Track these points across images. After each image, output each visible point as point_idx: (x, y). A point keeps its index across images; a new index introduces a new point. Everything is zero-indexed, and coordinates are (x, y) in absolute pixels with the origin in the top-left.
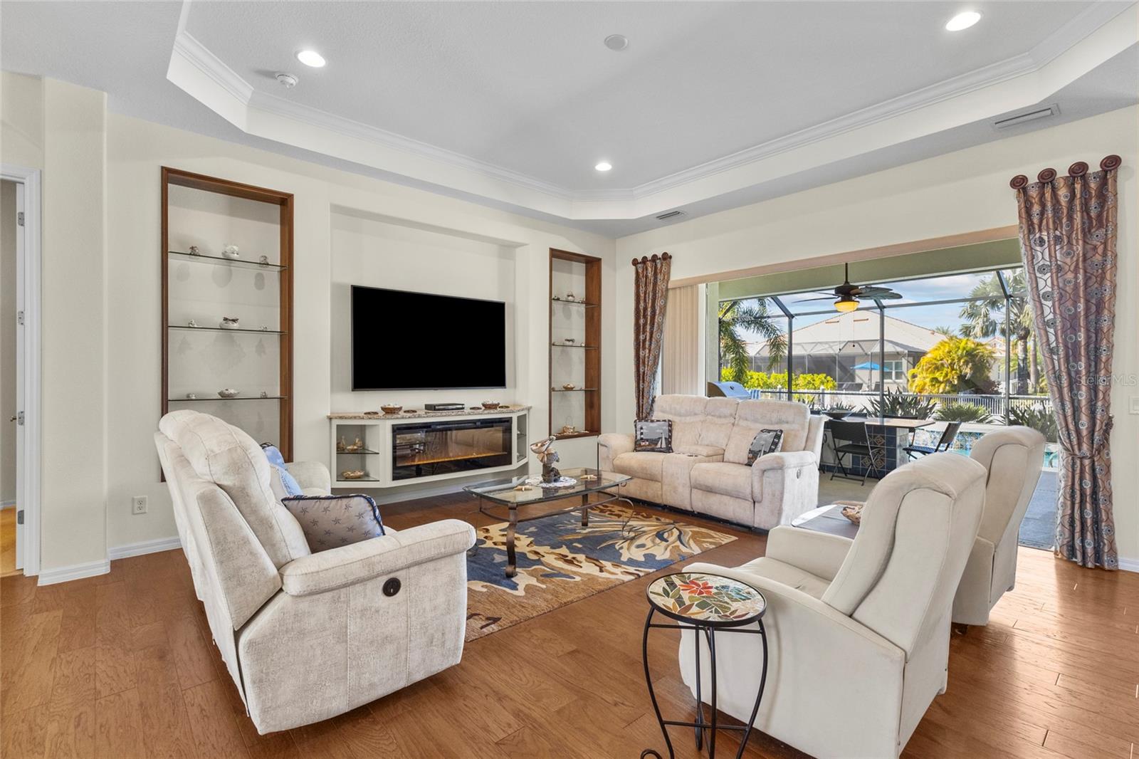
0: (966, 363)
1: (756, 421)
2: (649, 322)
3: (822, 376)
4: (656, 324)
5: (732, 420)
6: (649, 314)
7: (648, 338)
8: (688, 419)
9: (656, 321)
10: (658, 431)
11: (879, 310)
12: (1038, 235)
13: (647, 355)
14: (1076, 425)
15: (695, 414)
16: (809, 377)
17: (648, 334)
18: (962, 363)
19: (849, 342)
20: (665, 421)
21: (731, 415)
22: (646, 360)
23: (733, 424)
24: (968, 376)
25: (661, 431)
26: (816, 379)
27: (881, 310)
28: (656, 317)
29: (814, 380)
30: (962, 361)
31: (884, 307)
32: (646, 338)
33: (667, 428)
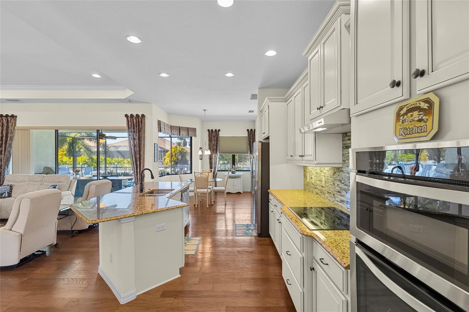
0: (179, 155)
1: (50, 182)
2: (4, 143)
4: (8, 144)
5: (41, 183)
6: (4, 139)
7: (3, 150)
8: (21, 184)
9: (8, 143)
10: (4, 190)
12: (130, 130)
13: (3, 157)
14: (137, 177)
15: (25, 181)
17: (3, 148)
18: (178, 155)
20: (8, 185)
21: (41, 181)
22: (3, 159)
23: (41, 184)
24: (180, 159)
25: (6, 190)
28: (8, 141)
30: (178, 154)
32: (2, 150)
33: (9, 188)
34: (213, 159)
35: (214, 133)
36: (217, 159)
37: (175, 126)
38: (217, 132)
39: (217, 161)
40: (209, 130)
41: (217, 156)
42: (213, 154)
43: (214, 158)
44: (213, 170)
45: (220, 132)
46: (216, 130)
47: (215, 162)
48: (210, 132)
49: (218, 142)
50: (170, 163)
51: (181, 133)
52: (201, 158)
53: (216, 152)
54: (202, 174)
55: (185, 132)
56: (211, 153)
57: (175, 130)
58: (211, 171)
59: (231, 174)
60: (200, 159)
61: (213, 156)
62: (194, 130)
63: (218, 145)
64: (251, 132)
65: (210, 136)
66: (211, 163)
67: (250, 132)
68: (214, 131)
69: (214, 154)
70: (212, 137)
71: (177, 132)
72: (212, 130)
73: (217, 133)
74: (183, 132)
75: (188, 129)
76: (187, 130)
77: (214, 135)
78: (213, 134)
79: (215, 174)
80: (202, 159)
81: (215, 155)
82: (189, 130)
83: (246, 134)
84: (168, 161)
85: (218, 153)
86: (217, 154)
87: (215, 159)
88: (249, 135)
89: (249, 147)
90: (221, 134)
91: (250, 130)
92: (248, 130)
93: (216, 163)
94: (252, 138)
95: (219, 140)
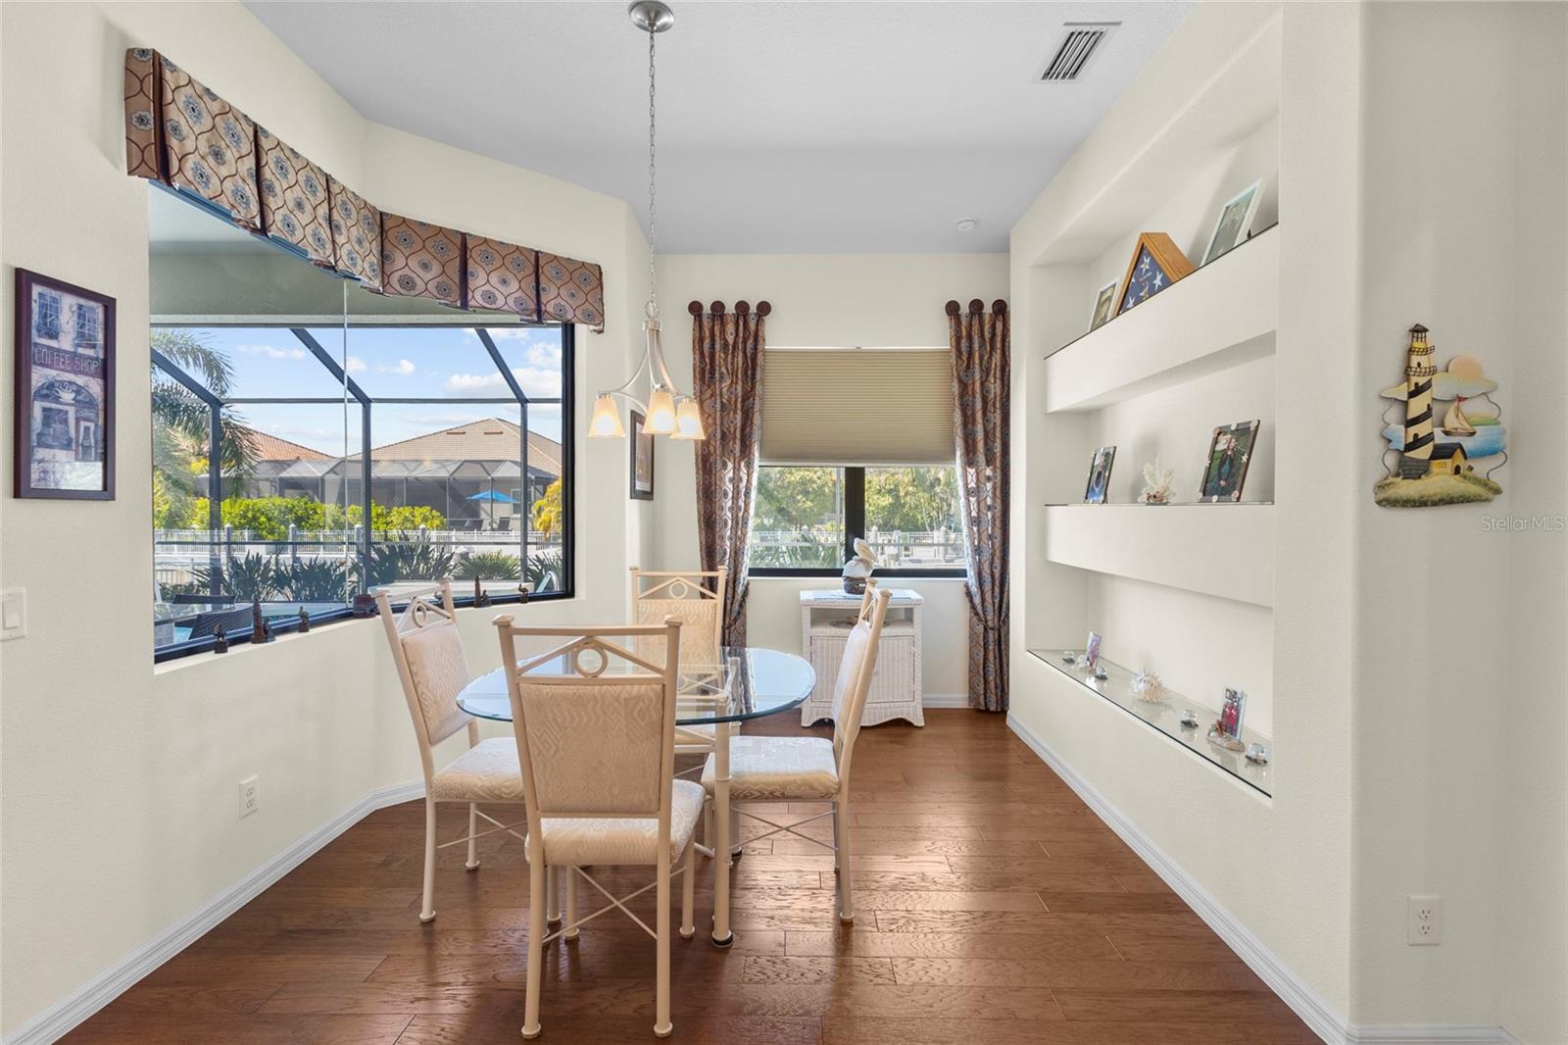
3: (426, 510)
11: (519, 405)
16: (406, 511)
19: (465, 461)
26: (416, 513)
27: (522, 406)
29: (413, 516)
31: (527, 401)
34: (726, 494)
35: (730, 328)
36: (747, 494)
37: (422, 224)
38: (751, 318)
39: (746, 510)
40: (695, 308)
41: (749, 475)
42: (725, 466)
43: (729, 487)
44: (722, 574)
45: (766, 318)
46: (742, 307)
47: (735, 520)
48: (708, 319)
49: (758, 386)
50: (557, 525)
51: (472, 284)
52: (639, 486)
53: (743, 451)
54: (601, 648)
55: (514, 285)
56: (706, 428)
57: (424, 256)
58: (711, 584)
59: (842, 593)
60: (635, 494)
61: (722, 479)
62: (588, 278)
63: (757, 407)
64: (976, 322)
65: (707, 342)
66: (709, 523)
67: (964, 323)
68: (730, 309)
69: (730, 465)
70: (719, 355)
71: (436, 269)
72: (718, 307)
73: (752, 325)
74: (494, 279)
75: (536, 264)
76: (530, 269)
77: (730, 339)
78: (723, 331)
79: (739, 597)
80: (648, 495)
81: (736, 469)
82: (547, 271)
83: (936, 337)
84: (553, 515)
85: (757, 454)
86: (749, 466)
87: (735, 498)
88: (958, 339)
89: (958, 418)
90: (778, 337)
91: (965, 310)
92: (952, 308)
93: (740, 523)
94: (981, 358)
95: (763, 370)
